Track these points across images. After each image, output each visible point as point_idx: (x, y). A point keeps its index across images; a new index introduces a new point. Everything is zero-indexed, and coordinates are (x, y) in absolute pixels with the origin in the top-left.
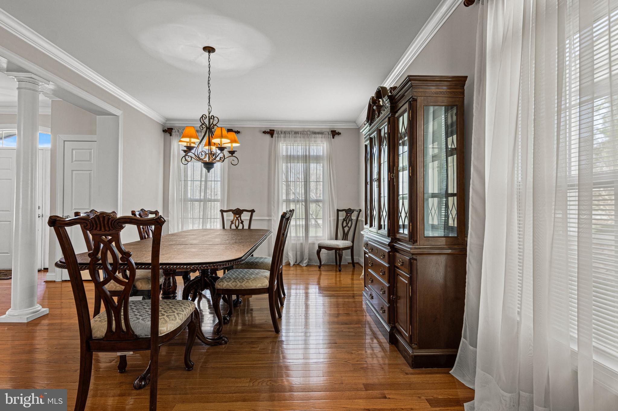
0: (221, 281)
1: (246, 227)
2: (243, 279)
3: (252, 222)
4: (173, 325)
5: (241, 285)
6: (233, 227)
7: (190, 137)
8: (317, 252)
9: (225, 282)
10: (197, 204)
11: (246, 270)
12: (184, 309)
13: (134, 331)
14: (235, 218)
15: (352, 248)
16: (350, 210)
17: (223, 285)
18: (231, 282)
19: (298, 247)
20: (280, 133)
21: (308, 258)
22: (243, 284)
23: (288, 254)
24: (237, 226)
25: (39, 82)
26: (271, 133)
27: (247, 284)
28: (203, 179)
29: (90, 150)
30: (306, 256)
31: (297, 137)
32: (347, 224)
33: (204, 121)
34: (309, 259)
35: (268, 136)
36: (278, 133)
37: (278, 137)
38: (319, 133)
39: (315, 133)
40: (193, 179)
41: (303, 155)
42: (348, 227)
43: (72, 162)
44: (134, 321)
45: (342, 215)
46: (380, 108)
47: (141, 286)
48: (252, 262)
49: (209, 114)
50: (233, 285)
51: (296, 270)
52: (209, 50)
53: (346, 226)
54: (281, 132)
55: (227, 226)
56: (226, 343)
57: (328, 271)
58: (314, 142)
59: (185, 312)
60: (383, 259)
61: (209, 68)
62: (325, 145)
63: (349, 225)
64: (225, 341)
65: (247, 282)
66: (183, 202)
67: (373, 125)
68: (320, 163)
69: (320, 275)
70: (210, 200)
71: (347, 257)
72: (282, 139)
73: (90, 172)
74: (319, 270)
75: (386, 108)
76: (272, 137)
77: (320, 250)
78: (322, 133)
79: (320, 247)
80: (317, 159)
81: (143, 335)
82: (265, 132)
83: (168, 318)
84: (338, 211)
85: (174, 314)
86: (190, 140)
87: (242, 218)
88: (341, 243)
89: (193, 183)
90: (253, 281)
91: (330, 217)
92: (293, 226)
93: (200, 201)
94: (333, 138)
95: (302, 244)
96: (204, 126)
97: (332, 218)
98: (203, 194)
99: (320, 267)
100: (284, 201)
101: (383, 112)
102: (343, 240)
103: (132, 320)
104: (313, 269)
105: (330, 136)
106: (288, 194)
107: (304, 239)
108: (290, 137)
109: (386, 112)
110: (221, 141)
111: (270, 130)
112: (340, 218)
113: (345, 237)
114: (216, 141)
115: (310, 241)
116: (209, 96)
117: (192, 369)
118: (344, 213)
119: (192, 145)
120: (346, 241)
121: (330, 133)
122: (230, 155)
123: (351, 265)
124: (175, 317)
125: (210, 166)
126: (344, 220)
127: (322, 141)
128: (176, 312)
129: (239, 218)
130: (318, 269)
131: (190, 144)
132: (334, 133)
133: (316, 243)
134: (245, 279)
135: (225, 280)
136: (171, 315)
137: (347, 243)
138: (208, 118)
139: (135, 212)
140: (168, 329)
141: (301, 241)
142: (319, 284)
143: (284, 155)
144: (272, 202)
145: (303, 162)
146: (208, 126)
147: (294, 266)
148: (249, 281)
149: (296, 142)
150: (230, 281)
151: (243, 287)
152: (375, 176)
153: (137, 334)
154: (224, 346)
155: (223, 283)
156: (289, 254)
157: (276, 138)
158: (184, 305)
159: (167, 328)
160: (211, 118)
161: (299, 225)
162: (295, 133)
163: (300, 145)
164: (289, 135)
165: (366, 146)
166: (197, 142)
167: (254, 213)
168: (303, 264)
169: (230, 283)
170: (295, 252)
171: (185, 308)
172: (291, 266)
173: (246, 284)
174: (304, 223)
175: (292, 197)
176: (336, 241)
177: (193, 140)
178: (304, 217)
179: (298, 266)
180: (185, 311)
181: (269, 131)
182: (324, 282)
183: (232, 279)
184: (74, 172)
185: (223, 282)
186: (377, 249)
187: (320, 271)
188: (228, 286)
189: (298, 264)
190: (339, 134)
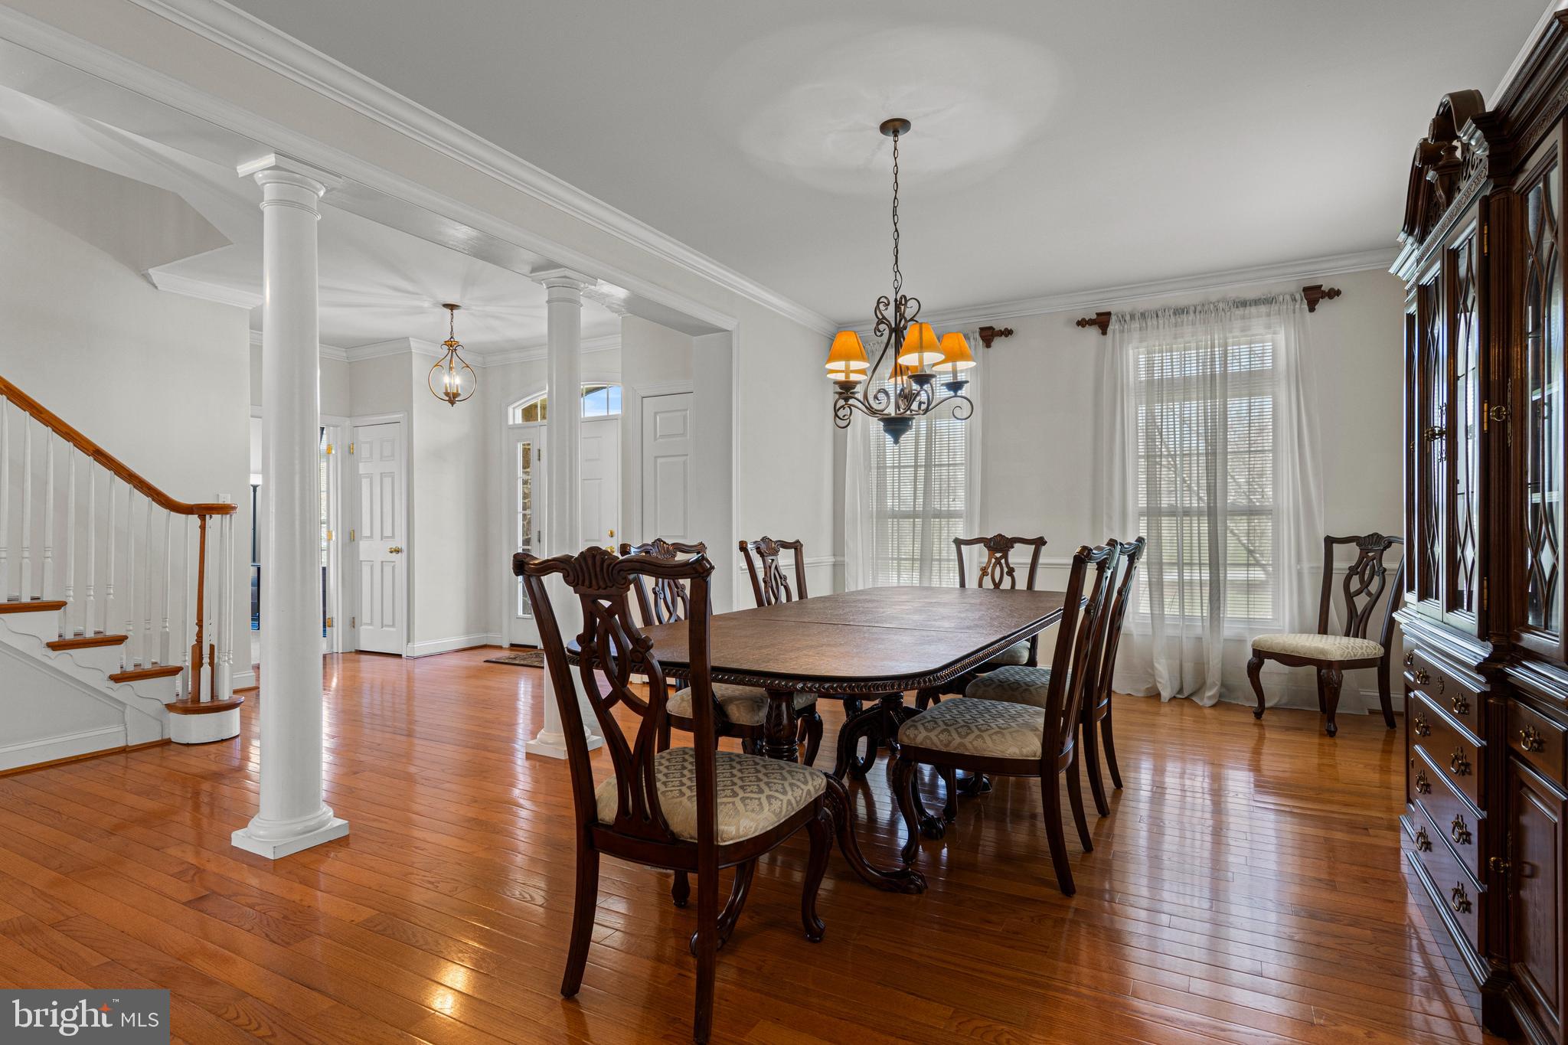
0: (911, 726)
1: (1022, 584)
2: (969, 728)
3: (1040, 573)
4: (753, 825)
5: (961, 745)
6: (988, 583)
7: (847, 357)
8: (1248, 667)
9: (921, 728)
10: (907, 524)
11: (987, 703)
12: (788, 789)
13: (670, 822)
14: (993, 560)
15: (1382, 665)
16: (1375, 538)
17: (916, 736)
18: (936, 732)
19: (1188, 646)
20: (1128, 318)
21: (1219, 683)
22: (966, 741)
23: (1153, 665)
24: (997, 581)
25: (580, 283)
26: (1102, 322)
27: (978, 743)
28: (922, 461)
29: (684, 413)
30: (1213, 677)
31: (1182, 322)
32: (1365, 585)
33: (882, 314)
34: (1223, 685)
35: (1093, 332)
36: (1122, 319)
37: (1122, 331)
38: (1256, 302)
39: (1244, 304)
40: (899, 463)
41: (1204, 375)
42: (1369, 594)
43: (655, 439)
44: (673, 797)
45: (1345, 558)
46: (1454, 173)
47: (737, 715)
48: (1017, 682)
49: (897, 293)
50: (941, 741)
51: (1182, 715)
52: (895, 127)
53: (1358, 592)
54: (1132, 317)
55: (972, 582)
56: (920, 890)
57: (1287, 729)
58: (1242, 331)
59: (790, 796)
60: (1462, 717)
61: (896, 174)
62: (1281, 338)
63: (1374, 587)
64: (916, 885)
65: (978, 737)
66: (875, 520)
67: (1429, 239)
68: (1261, 394)
69: (1261, 739)
70: (939, 515)
71: (1360, 689)
72: (1136, 335)
73: (685, 457)
74: (1255, 724)
75: (1473, 167)
76: (1104, 333)
77: (1261, 663)
78: (1268, 301)
79: (1260, 655)
80: (1252, 382)
81: (686, 834)
82: (1082, 323)
83: (742, 805)
84: (1330, 541)
85: (760, 795)
86: (847, 367)
87: (1010, 560)
88: (1336, 646)
89: (899, 471)
90: (994, 737)
91: (1299, 560)
92: (1172, 584)
93: (913, 515)
94: (1312, 309)
95: (1199, 639)
96: (882, 327)
97: (1306, 566)
98: (920, 501)
99: (1258, 715)
100: (1141, 514)
101: (1464, 185)
102: (1347, 634)
103: (670, 797)
104: (1235, 719)
105: (1297, 306)
106: (1153, 491)
107: (1207, 624)
108: (1161, 326)
109: (1473, 185)
110: (921, 360)
111: (1098, 314)
112: (1336, 565)
113: (1356, 626)
114: (909, 359)
115: (1228, 630)
116: (896, 247)
117: (821, 940)
118: (1354, 549)
119: (853, 377)
120: (1359, 641)
121: (1298, 297)
122: (952, 393)
123: (1382, 719)
124: (760, 804)
125: (898, 427)
126: (1353, 571)
127: (1268, 327)
128: (767, 792)
129: (1003, 561)
130: (1251, 719)
131: (847, 376)
132: (1314, 295)
133: (1248, 640)
134: (974, 728)
135: (923, 724)
136: (751, 799)
137: (1366, 647)
138: (892, 304)
139: (747, 545)
140: (741, 833)
141: (1199, 631)
142: (1256, 768)
143: (1141, 382)
144: (1105, 518)
145: (1201, 395)
146: (893, 326)
147: (1173, 702)
148: (985, 735)
149: (1179, 340)
150: (934, 728)
151: (967, 749)
152: (1438, 420)
153: (675, 831)
154: (914, 897)
155: (916, 732)
156: (1156, 665)
157: (1118, 335)
158: (792, 776)
159: (738, 830)
160: (901, 303)
161: (1191, 582)
162: (1175, 314)
163: (1193, 345)
164: (1155, 323)
165: (1410, 317)
166: (868, 368)
167: (1044, 549)
168: (1202, 699)
169: (932, 735)
170: (1178, 662)
171: (791, 785)
172: (1163, 700)
173: (975, 743)
174: (1206, 576)
175: (1165, 502)
176: (1318, 637)
177: (855, 365)
178: (1206, 559)
179: (1186, 703)
180: (790, 793)
181: (1094, 317)
182: (1276, 763)
183: (941, 723)
184: (659, 461)
185: (916, 728)
186: (1443, 678)
187: (1261, 726)
188: (928, 741)
189: (1188, 698)
190: (1333, 293)
